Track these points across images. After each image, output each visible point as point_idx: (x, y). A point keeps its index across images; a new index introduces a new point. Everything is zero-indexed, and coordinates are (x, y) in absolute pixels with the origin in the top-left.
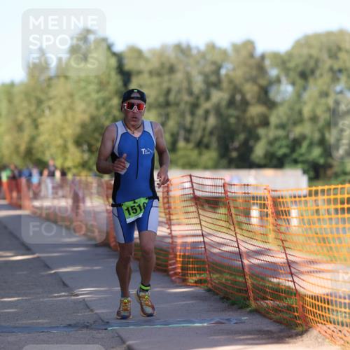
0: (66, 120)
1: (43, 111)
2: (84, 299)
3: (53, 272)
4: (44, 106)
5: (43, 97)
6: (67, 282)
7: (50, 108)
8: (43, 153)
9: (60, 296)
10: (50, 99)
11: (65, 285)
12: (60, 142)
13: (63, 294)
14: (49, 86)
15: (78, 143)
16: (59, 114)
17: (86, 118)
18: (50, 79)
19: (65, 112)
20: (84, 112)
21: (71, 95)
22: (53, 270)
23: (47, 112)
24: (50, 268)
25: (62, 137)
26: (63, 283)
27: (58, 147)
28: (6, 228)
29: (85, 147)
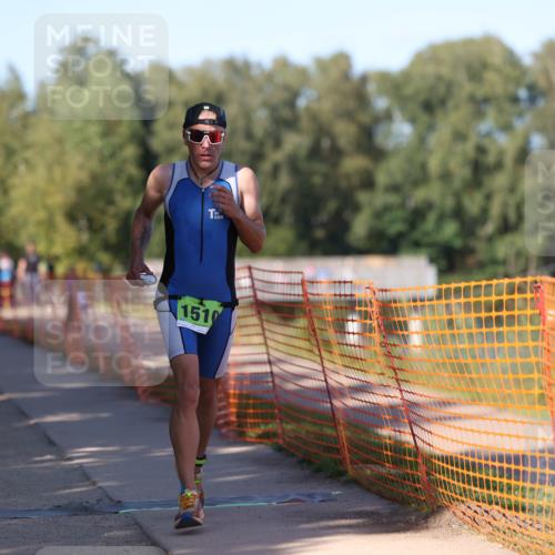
0: (51, 180)
1: (15, 167)
2: (81, 465)
3: (32, 422)
4: (18, 158)
5: (15, 144)
6: (55, 438)
7: (27, 162)
8: (16, 232)
9: (43, 461)
10: (27, 147)
11: (51, 443)
12: (42, 215)
13: (49, 457)
14: (25, 126)
15: (72, 217)
16: (41, 171)
17: (84, 176)
18: (26, 116)
19: (50, 168)
20: (81, 167)
21: (60, 141)
22: (32, 418)
23: (22, 168)
25: (45, 207)
26: (49, 440)
27: (39, 223)
29: (83, 223)
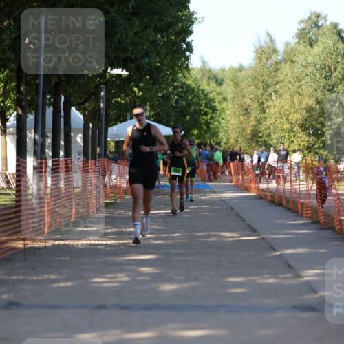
24: (274, 250)
28: (232, 209)
